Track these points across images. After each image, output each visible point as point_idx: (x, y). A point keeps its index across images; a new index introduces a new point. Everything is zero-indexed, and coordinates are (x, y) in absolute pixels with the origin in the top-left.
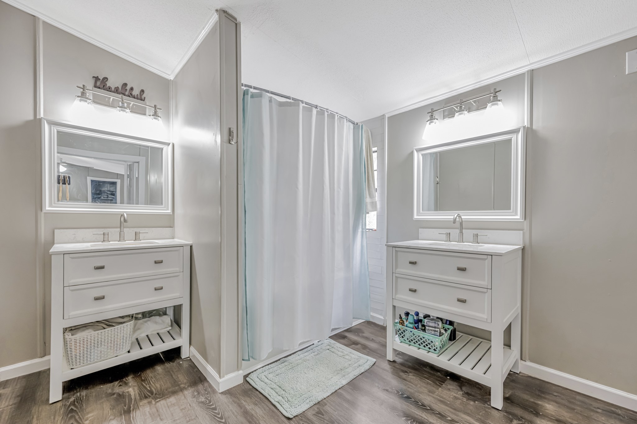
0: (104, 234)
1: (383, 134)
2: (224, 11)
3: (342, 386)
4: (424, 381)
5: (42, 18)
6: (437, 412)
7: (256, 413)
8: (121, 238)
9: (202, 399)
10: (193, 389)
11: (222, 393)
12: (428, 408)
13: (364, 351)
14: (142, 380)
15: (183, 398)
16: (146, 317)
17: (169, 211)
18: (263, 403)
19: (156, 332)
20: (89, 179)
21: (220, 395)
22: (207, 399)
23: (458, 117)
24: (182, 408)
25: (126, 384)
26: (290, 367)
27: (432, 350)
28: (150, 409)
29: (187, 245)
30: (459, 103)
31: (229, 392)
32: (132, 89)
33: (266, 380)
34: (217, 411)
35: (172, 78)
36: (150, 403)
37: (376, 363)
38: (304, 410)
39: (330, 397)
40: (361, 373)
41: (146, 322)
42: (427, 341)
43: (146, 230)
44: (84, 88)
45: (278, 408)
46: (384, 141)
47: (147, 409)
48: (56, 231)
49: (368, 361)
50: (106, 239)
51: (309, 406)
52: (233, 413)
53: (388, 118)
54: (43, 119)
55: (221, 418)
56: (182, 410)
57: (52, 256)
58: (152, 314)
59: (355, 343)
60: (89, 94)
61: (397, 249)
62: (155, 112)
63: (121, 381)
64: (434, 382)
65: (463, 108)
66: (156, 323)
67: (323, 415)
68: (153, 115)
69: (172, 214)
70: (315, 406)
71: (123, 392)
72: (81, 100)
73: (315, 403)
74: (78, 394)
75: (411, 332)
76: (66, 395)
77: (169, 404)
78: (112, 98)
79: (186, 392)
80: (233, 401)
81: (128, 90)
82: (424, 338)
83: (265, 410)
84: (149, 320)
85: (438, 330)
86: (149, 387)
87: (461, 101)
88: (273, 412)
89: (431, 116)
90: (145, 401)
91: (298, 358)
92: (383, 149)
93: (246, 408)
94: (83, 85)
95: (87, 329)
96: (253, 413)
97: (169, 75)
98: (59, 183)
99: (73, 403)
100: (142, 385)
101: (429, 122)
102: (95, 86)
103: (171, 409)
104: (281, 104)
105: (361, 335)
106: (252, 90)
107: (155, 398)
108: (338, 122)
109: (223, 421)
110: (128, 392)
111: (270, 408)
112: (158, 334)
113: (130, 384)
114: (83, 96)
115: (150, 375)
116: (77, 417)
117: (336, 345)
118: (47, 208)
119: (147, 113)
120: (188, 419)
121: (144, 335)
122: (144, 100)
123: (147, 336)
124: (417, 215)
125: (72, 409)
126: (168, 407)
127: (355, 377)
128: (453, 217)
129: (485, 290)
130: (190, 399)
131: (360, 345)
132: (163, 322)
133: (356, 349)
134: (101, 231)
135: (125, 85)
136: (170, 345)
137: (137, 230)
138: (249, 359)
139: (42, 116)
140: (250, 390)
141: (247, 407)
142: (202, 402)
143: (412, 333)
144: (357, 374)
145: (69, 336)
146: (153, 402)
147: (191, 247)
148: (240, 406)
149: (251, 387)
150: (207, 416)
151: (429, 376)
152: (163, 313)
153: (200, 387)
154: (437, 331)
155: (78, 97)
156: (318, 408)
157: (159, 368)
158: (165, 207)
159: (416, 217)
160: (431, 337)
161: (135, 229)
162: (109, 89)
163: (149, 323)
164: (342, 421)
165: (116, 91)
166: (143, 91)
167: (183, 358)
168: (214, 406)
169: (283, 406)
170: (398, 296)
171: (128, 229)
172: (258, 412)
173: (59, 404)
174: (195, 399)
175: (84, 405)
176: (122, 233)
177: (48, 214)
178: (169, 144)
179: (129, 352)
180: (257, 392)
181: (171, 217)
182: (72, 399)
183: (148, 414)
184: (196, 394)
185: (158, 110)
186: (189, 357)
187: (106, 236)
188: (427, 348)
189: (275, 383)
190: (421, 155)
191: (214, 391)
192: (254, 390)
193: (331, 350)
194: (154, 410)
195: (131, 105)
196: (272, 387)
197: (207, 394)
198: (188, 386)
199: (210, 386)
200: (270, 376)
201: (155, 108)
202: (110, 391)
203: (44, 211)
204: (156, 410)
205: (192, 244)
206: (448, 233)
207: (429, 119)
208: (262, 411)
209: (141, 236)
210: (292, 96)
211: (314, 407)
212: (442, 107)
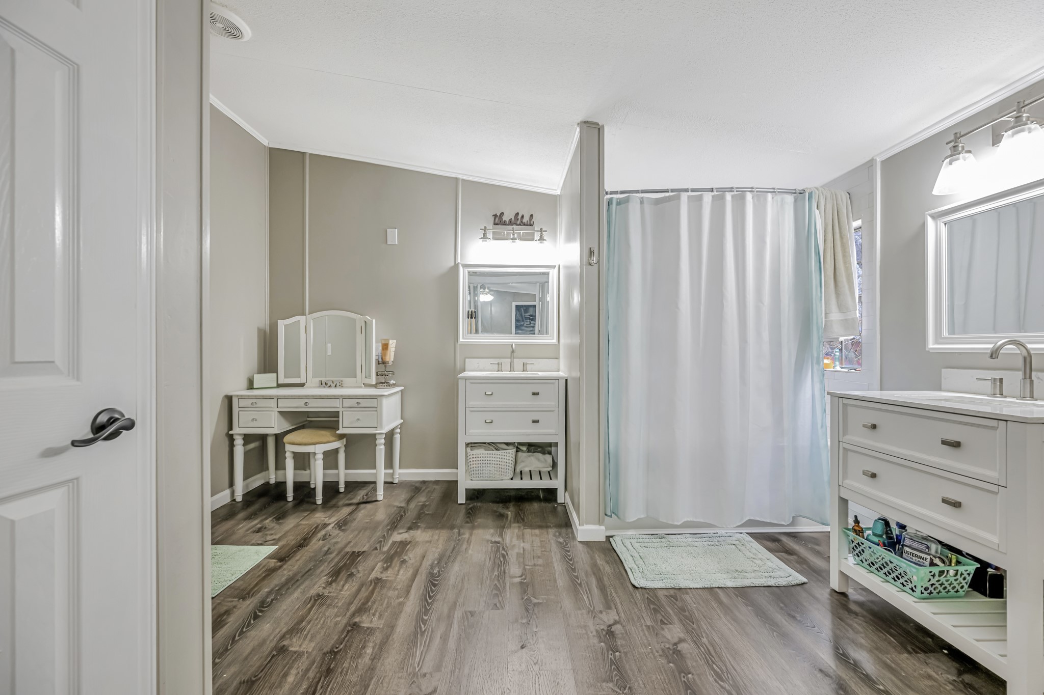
0: (498, 364)
1: (872, 194)
2: (585, 122)
3: (723, 586)
4: (882, 635)
5: (461, 177)
6: (864, 673)
7: (604, 569)
8: (512, 369)
9: (561, 540)
10: (557, 530)
11: (580, 542)
12: (852, 662)
13: (798, 566)
14: (520, 510)
15: (546, 533)
16: (531, 452)
17: (555, 341)
18: (616, 564)
19: (538, 470)
20: (514, 304)
21: (578, 543)
22: (565, 542)
23: (1009, 141)
24: (542, 540)
25: (507, 508)
26: (666, 545)
27: (907, 589)
28: (518, 531)
29: (562, 378)
30: (1015, 111)
31: (586, 544)
32: (523, 217)
33: (630, 547)
34: (569, 554)
35: (558, 192)
36: (519, 527)
37: (805, 585)
38: (656, 587)
39: (699, 590)
40: (765, 585)
41: (529, 456)
42: (897, 570)
43: (533, 361)
44: (485, 229)
45: (629, 574)
46: (873, 206)
47: (516, 531)
48: (466, 360)
49: (790, 577)
50: (500, 369)
51: (664, 586)
52: (583, 561)
53: (882, 162)
54: (459, 264)
55: (571, 560)
56: (541, 541)
57: (459, 380)
58: (537, 451)
59: (790, 552)
60: (490, 235)
61: (845, 401)
62: (541, 236)
63: (505, 505)
64: (901, 644)
65: (1024, 119)
66: (539, 460)
67: (677, 600)
68: (539, 240)
69: (557, 344)
70: (673, 589)
71: (504, 513)
72: (483, 241)
73: (673, 587)
74: (475, 504)
75: (870, 548)
76: (468, 502)
77: (533, 533)
78: (506, 231)
79: (550, 530)
80: (588, 552)
81: (520, 219)
82: (891, 562)
83: (614, 570)
84: (532, 455)
85: (928, 557)
86: (523, 516)
87: (1018, 106)
88: (622, 575)
89: (953, 149)
90: (516, 525)
91: (684, 540)
92: (871, 222)
93: (596, 561)
94: (485, 227)
95: (481, 448)
96: (601, 568)
97: (556, 190)
98: (468, 318)
99: (471, 509)
100: (519, 512)
101: (948, 160)
102: (495, 224)
103: (534, 538)
104: (657, 202)
105: (810, 546)
106: (615, 196)
107: (524, 526)
108: (755, 200)
109: (571, 562)
110: (507, 514)
111: (620, 571)
112: (540, 472)
113: (510, 509)
114: (485, 237)
115: (527, 507)
116: (471, 518)
117: (751, 544)
118: (461, 340)
119: (535, 239)
120: (543, 549)
121: (527, 469)
122: (533, 225)
123: (530, 471)
124: (936, 342)
125: (470, 512)
126: (532, 536)
127: (752, 585)
128: (991, 346)
129: (995, 488)
130: (551, 536)
131: (795, 557)
132: (546, 461)
133: (784, 559)
134: (496, 361)
135: (517, 214)
136: (546, 483)
137: (525, 361)
138: (611, 515)
139: (459, 261)
140: (609, 549)
141: (598, 561)
142: (560, 543)
143: (872, 550)
144: (757, 583)
145: (469, 449)
146: (522, 528)
147: (566, 380)
148: (592, 558)
149: (611, 548)
150: (559, 554)
151: (900, 634)
152: (548, 452)
153: (564, 531)
154: (926, 559)
155: (481, 238)
156: (674, 593)
157: (536, 506)
158: (550, 337)
159: (931, 345)
160: (902, 564)
161: (524, 360)
162: (505, 224)
163: (532, 458)
164: (696, 615)
165: (511, 223)
166: (532, 216)
167: (558, 502)
168: (568, 549)
169: (634, 574)
170: (848, 482)
171: (518, 360)
172: (606, 569)
173: (463, 506)
174: (554, 538)
175: (477, 512)
176: (512, 363)
177: (463, 345)
178: (554, 267)
179: (512, 479)
180: (615, 554)
181: (557, 347)
182: (471, 506)
183: (515, 534)
184: (557, 534)
185: (544, 233)
186: (564, 503)
187: (500, 366)
188: (898, 583)
189: (639, 553)
190: (943, 225)
191: (574, 538)
192: (613, 551)
193: (738, 546)
194: (521, 533)
195: (521, 234)
196: (633, 554)
197: (567, 538)
198: (554, 526)
199: (573, 533)
200: (637, 545)
201: (541, 231)
202: (495, 509)
203: (459, 343)
204: (521, 534)
205: (567, 377)
206: (995, 379)
207: (950, 154)
208: (611, 570)
209: (529, 367)
210: (670, 187)
211: (670, 590)
212: (991, 120)
